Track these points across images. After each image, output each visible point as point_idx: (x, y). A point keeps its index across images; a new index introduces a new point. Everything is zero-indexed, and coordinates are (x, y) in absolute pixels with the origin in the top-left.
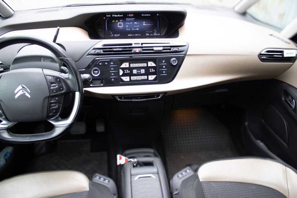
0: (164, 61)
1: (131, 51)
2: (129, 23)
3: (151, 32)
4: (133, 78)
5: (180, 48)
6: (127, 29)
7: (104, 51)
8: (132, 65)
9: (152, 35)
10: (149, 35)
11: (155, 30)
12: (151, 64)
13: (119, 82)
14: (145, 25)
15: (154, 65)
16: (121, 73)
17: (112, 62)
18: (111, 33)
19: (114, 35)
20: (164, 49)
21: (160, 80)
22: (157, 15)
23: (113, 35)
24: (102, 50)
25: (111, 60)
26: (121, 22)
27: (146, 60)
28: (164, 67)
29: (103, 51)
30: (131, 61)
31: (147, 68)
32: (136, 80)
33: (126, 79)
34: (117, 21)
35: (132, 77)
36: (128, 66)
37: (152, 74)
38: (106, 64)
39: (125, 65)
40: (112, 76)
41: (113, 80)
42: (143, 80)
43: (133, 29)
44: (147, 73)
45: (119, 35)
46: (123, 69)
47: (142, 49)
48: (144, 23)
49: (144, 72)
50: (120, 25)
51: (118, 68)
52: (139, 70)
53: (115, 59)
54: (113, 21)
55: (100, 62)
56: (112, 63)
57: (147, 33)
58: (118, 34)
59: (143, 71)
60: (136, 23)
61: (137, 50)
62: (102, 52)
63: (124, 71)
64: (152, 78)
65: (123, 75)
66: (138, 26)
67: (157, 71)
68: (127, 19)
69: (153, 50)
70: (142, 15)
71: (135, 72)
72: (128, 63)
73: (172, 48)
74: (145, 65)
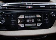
0: (46, 14)
5: (55, 6)
7: (8, 8)
8: (26, 17)
12: (38, 16)
13: (17, 28)
15: (40, 16)
20: (46, 7)
24: (7, 7)
25: (12, 13)
27: (35, 14)
28: (47, 18)
30: (25, 14)
31: (36, 19)
32: (29, 27)
33: (22, 26)
35: (26, 25)
36: (23, 17)
37: (39, 22)
38: (9, 15)
39: (22, 17)
41: (13, 26)
42: (33, 26)
44: (36, 22)
46: (20, 19)
49: (34, 21)
51: (17, 19)
52: (31, 20)
55: (5, 15)
56: (13, 15)
59: (33, 20)
61: (30, 7)
62: (7, 8)
63: (21, 21)
64: (39, 25)
65: (20, 23)
67: (42, 20)
69: (39, 7)
71: (28, 21)
72: (23, 16)
74: (35, 16)
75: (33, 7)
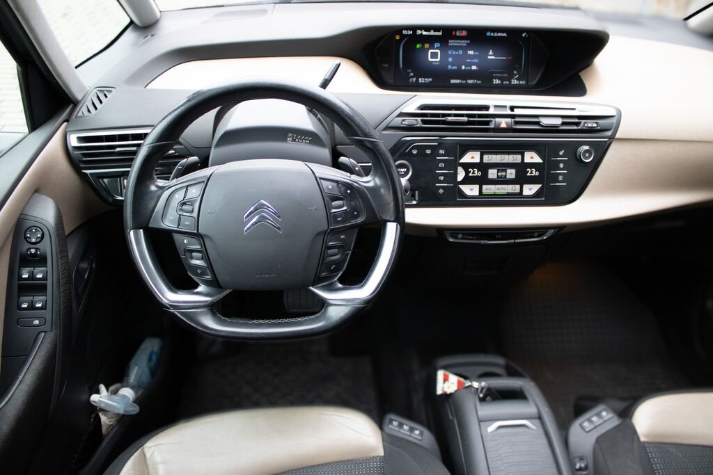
0: (561, 153)
1: (488, 123)
2: (454, 53)
3: (506, 75)
4: (488, 189)
5: (600, 121)
6: (450, 67)
7: (424, 122)
8: (487, 159)
9: (507, 82)
10: (500, 82)
11: (515, 72)
12: (532, 157)
13: (454, 199)
14: (493, 57)
15: (537, 159)
16: (461, 175)
17: (442, 149)
18: (412, 74)
19: (417, 80)
20: (564, 124)
21: (549, 197)
22: (524, 35)
23: (415, 79)
24: (419, 119)
25: (441, 145)
26: (437, 48)
27: (520, 148)
28: (561, 165)
29: (422, 120)
30: (485, 148)
31: (521, 167)
32: (495, 195)
33: (471, 190)
34: (427, 46)
35: (484, 187)
36: (477, 160)
37: (532, 181)
38: (428, 152)
39: (472, 157)
40: (441, 182)
41: (441, 191)
42: (509, 195)
43: (463, 67)
44: (522, 179)
46: (466, 166)
47: (513, 120)
48: (491, 53)
49: (513, 176)
50: (434, 55)
51: (453, 165)
52: (503, 171)
53: (451, 142)
54: (418, 46)
55: (414, 148)
56: (442, 152)
57: (496, 78)
58: (428, 77)
59: (511, 174)
60: (471, 52)
61: (504, 123)
62: (420, 125)
63: (467, 173)
64: (530, 190)
65: (465, 182)
66: (476, 61)
67: (545, 175)
68: (452, 43)
70: (488, 34)
71: (493, 174)
72: (479, 153)
73: (583, 121)
74: (516, 158)
75: (517, 123)
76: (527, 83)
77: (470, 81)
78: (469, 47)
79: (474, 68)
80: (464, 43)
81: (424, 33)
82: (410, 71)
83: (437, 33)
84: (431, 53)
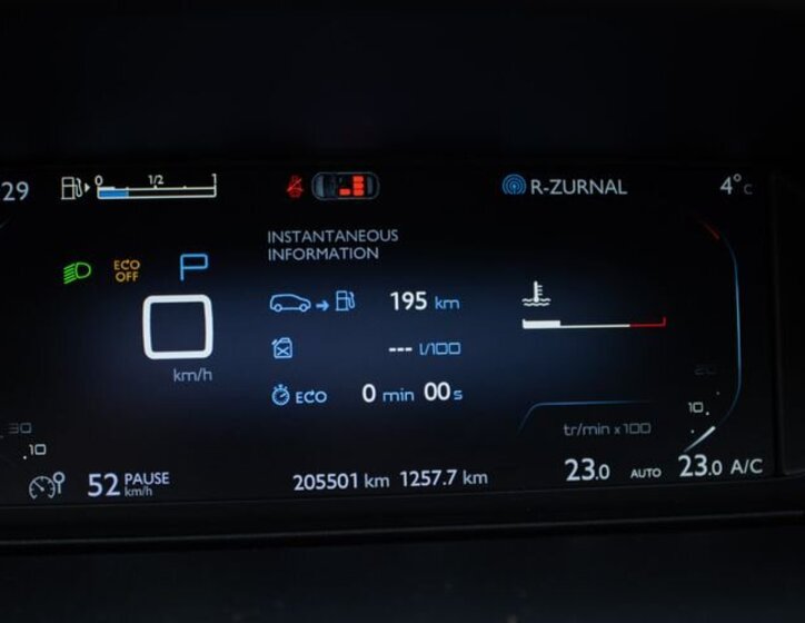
2: (305, 307)
3: (642, 428)
6: (281, 394)
9: (655, 472)
10: (605, 472)
11: (695, 407)
14: (556, 324)
18: (38, 450)
19: (77, 484)
22: (727, 187)
23: (58, 480)
26: (193, 283)
34: (127, 270)
43: (369, 393)
45: (162, 478)
48: (537, 299)
50: (174, 324)
54: (71, 274)
57: (581, 448)
58: (147, 469)
60: (414, 299)
66: (449, 349)
68: (282, 246)
76: (773, 467)
77: (422, 478)
78: (397, 268)
79: (437, 391)
80: (364, 243)
81: (106, 192)
82: (23, 429)
83: (186, 192)
84: (154, 307)
